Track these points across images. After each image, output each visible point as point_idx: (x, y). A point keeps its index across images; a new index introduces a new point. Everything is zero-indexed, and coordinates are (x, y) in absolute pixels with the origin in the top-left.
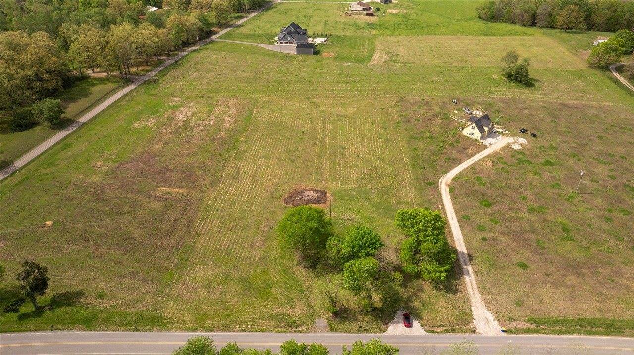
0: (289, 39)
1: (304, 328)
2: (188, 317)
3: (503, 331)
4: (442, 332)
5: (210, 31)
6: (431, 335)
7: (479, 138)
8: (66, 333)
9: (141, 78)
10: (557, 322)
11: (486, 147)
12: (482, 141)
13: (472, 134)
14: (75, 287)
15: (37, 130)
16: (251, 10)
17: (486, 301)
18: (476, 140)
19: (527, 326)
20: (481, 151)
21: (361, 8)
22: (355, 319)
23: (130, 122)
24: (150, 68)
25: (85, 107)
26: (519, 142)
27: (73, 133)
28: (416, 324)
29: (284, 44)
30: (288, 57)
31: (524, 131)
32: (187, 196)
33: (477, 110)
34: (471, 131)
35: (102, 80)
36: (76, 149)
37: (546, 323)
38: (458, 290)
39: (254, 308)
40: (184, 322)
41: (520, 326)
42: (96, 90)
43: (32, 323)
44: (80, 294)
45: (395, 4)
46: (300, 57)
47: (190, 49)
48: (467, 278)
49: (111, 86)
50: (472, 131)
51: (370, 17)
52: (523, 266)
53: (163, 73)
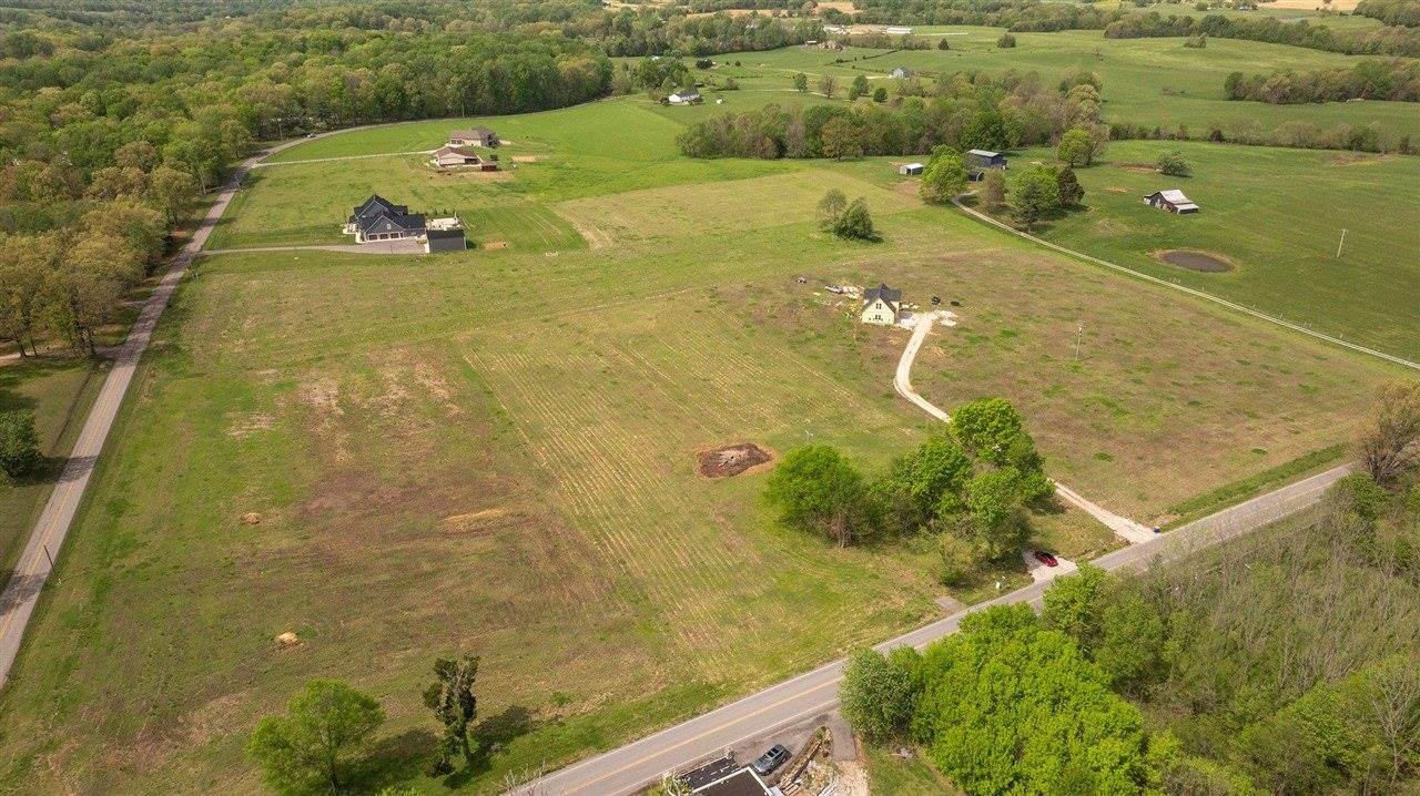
0: (389, 227)
1: (929, 617)
2: (752, 669)
5: (170, 238)
7: (892, 322)
9: (127, 349)
11: (911, 333)
12: (897, 325)
13: (878, 317)
17: (1104, 507)
18: (888, 326)
19: (1172, 518)
20: (909, 340)
21: (461, 158)
23: (216, 433)
26: (948, 317)
27: (96, 482)
28: (1060, 560)
31: (936, 301)
33: (847, 285)
34: (876, 313)
37: (1188, 508)
38: (1063, 507)
39: (836, 620)
40: (752, 676)
41: (1166, 521)
42: (35, 390)
48: (1058, 491)
50: (878, 312)
51: (493, 173)
52: (1102, 457)
53: (166, 332)
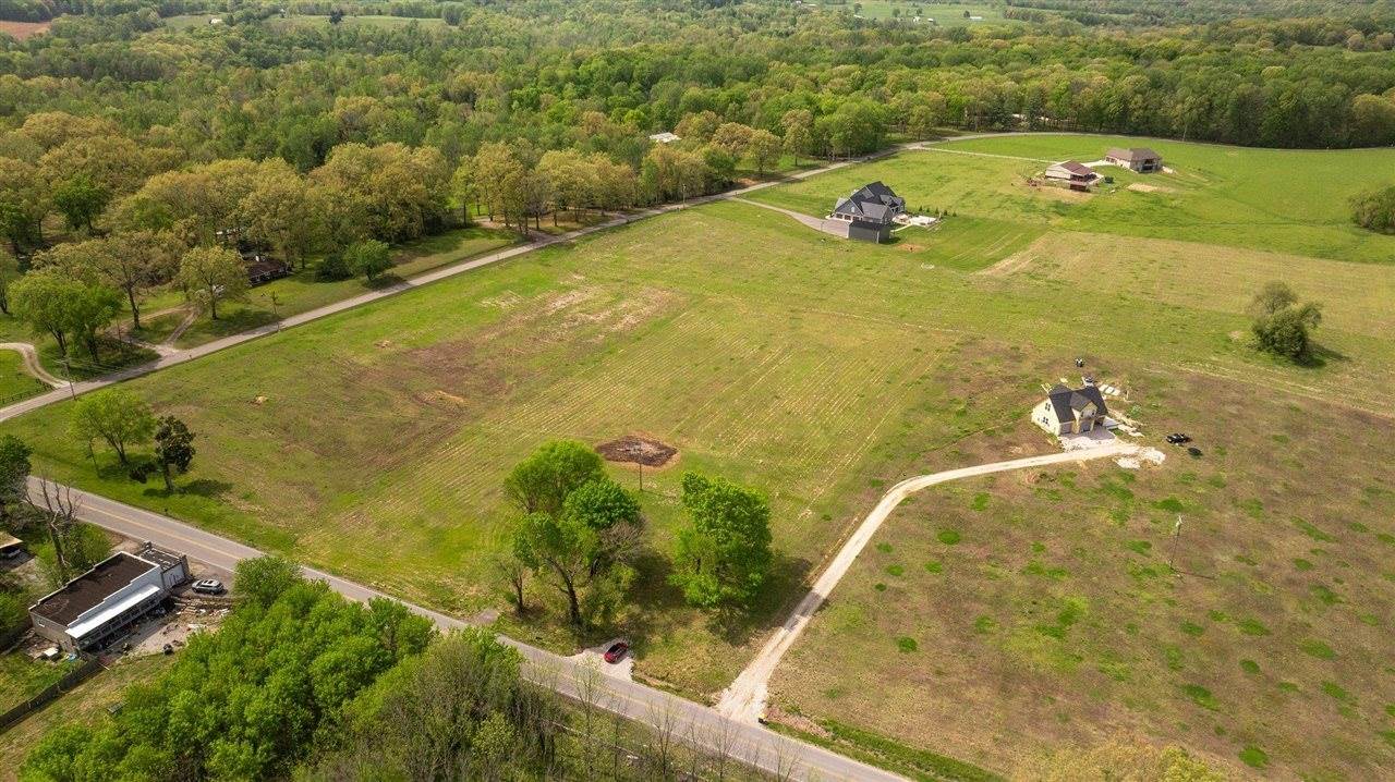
0: (853, 210)
3: (761, 721)
4: (656, 687)
5: (731, 183)
6: (635, 684)
7: (1057, 433)
8: (177, 524)
9: (552, 238)
10: (877, 744)
11: (1061, 450)
12: (1059, 438)
13: (1046, 421)
14: (228, 477)
15: (346, 285)
16: (843, 157)
17: (777, 672)
18: (1052, 435)
19: (815, 729)
20: (1041, 455)
21: (1067, 174)
22: (543, 627)
23: (478, 297)
24: (578, 226)
25: (434, 265)
26: (1145, 457)
27: (388, 297)
28: (627, 662)
29: (843, 219)
30: (828, 240)
31: (1178, 441)
32: (461, 409)
33: (1112, 384)
34: (1044, 415)
35: (489, 233)
36: (372, 319)
37: (856, 738)
38: (747, 642)
39: (417, 569)
41: (800, 726)
42: (468, 245)
43: (153, 502)
44: (227, 487)
45: (1168, 175)
46: (849, 244)
47: (669, 208)
48: (782, 632)
49: (497, 241)
50: (1046, 414)
51: (1078, 193)
52: (907, 645)
53: (588, 238)
